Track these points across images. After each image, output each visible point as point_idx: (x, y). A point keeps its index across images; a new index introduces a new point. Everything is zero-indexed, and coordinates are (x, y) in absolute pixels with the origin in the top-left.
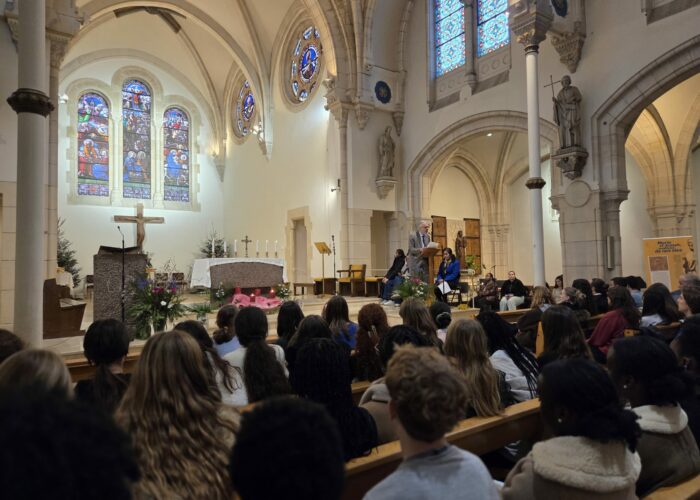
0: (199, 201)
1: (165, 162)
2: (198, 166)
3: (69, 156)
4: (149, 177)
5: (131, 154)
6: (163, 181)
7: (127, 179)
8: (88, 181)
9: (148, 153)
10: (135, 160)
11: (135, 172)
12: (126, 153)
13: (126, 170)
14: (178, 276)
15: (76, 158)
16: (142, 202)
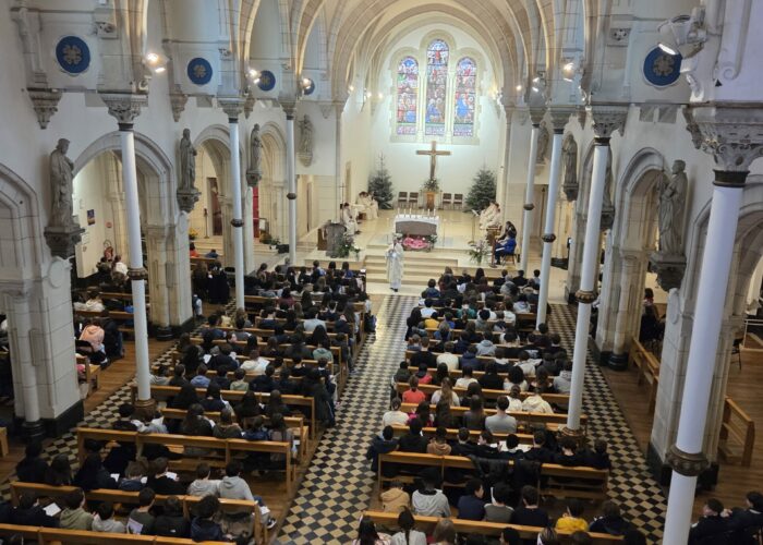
0: (479, 136)
1: (456, 105)
2: (480, 106)
3: (391, 109)
4: (444, 118)
5: (432, 101)
6: (453, 120)
7: (428, 121)
8: (403, 124)
9: (444, 99)
10: (434, 105)
11: (434, 114)
12: (428, 100)
13: (428, 115)
14: (459, 197)
15: (396, 108)
16: (437, 139)
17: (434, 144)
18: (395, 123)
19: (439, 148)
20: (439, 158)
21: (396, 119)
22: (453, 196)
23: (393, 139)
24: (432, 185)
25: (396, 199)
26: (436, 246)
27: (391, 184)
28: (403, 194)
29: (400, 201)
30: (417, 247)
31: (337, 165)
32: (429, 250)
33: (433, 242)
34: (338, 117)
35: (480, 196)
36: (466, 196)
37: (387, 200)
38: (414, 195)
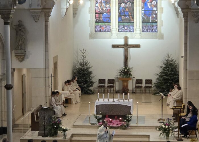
0: (162, 32)
1: (142, 8)
3: (90, 12)
4: (133, 18)
5: (123, 5)
7: (121, 21)
8: (100, 24)
9: (133, 3)
10: (125, 8)
11: (125, 16)
12: (120, 4)
13: (120, 15)
14: (149, 82)
15: (93, 12)
16: (128, 34)
17: (126, 39)
18: (93, 23)
19: (130, 42)
20: (131, 51)
21: (94, 20)
22: (144, 82)
23: (92, 36)
24: (126, 73)
25: (96, 85)
26: (132, 124)
27: (91, 73)
28: (102, 81)
29: (99, 87)
30: (115, 126)
31: (46, 60)
32: (125, 128)
33: (129, 120)
34: (46, 21)
35: (166, 81)
36: (154, 81)
37: (89, 86)
38: (111, 81)
